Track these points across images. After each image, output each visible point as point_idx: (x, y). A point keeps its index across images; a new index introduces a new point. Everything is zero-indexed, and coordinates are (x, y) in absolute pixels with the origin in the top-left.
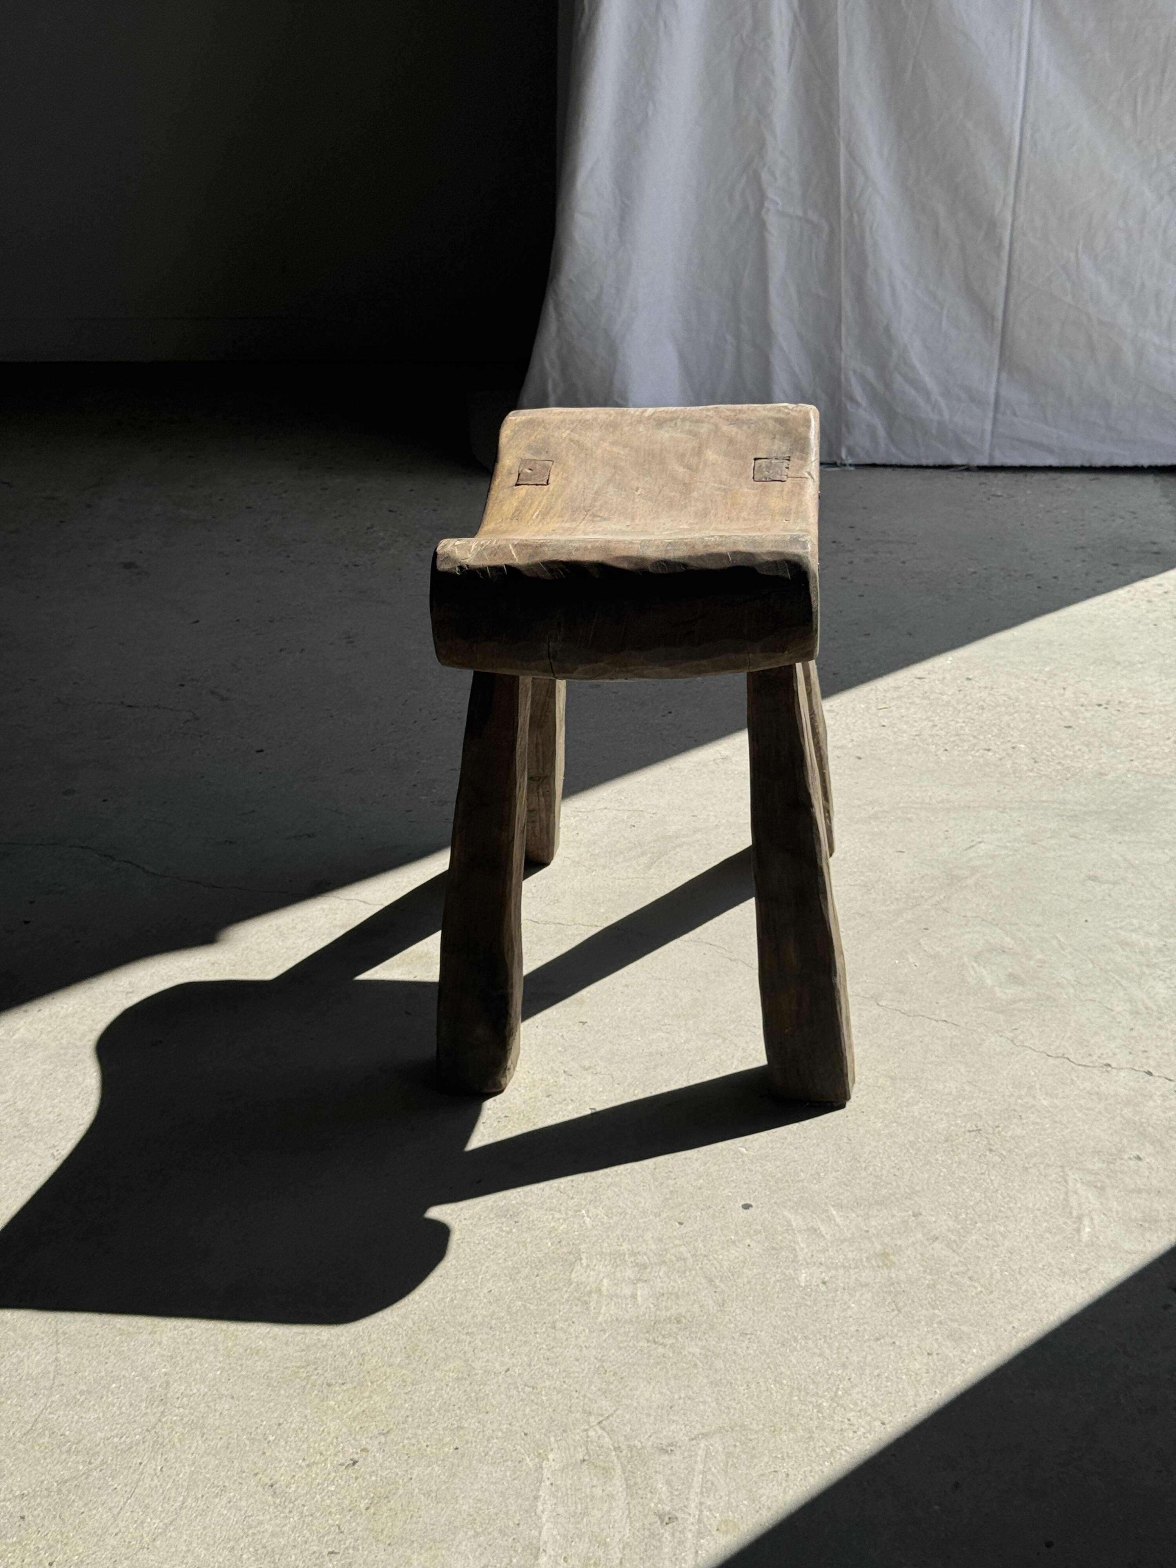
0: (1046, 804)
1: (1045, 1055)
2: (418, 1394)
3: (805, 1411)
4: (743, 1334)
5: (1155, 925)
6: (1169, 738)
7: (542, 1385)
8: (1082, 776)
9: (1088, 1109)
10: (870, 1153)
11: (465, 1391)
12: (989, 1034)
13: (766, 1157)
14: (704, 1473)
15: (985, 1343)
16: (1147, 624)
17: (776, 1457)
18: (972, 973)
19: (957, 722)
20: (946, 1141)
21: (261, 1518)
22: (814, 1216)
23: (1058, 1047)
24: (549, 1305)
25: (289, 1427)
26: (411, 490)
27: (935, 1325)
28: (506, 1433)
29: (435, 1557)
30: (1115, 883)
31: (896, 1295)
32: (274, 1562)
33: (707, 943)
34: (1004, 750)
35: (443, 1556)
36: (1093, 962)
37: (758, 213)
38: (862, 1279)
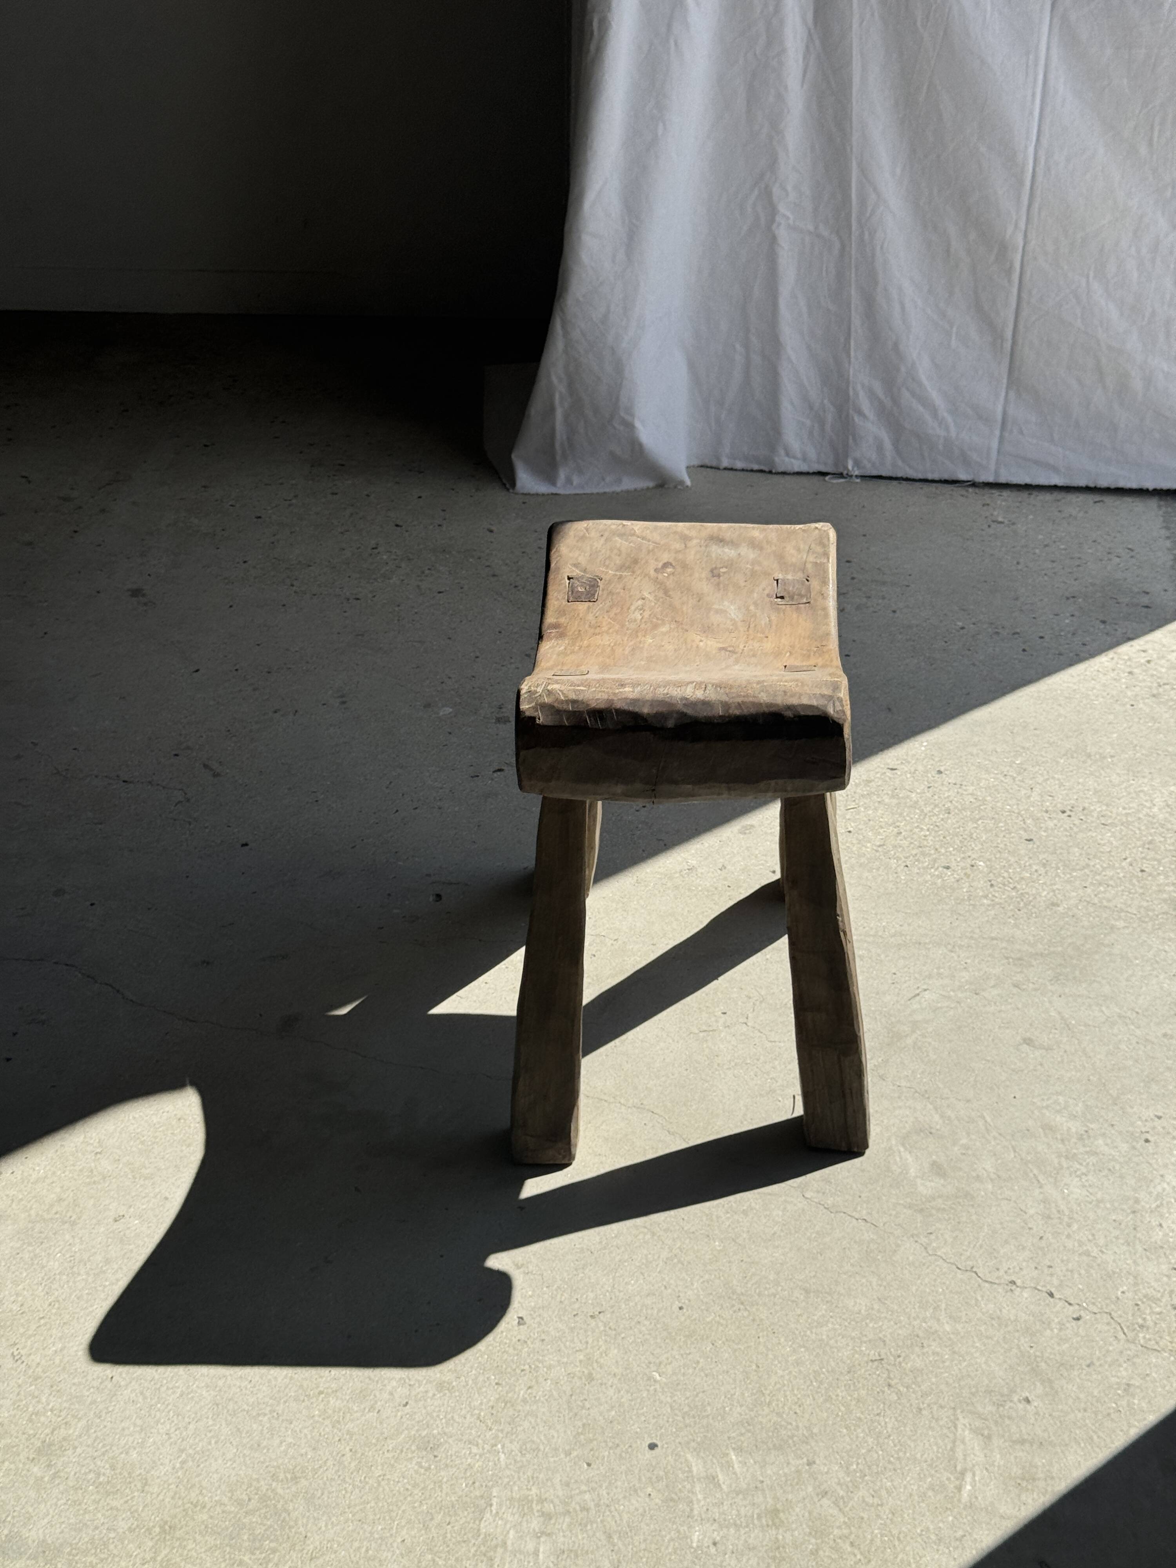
0: (995, 942)
1: (954, 1267)
5: (1080, 1105)
6: (1125, 859)
8: (1034, 907)
9: (987, 1337)
10: (776, 1384)
12: (905, 1238)
13: (678, 1384)
16: (1124, 705)
18: (898, 1159)
19: (922, 829)
20: (849, 1372)
22: (715, 1461)
23: (969, 1258)
26: (420, 497)
30: (1049, 1049)
33: (648, 1110)
34: (962, 869)
36: (1015, 1151)
37: (769, 228)
38: (750, 1541)
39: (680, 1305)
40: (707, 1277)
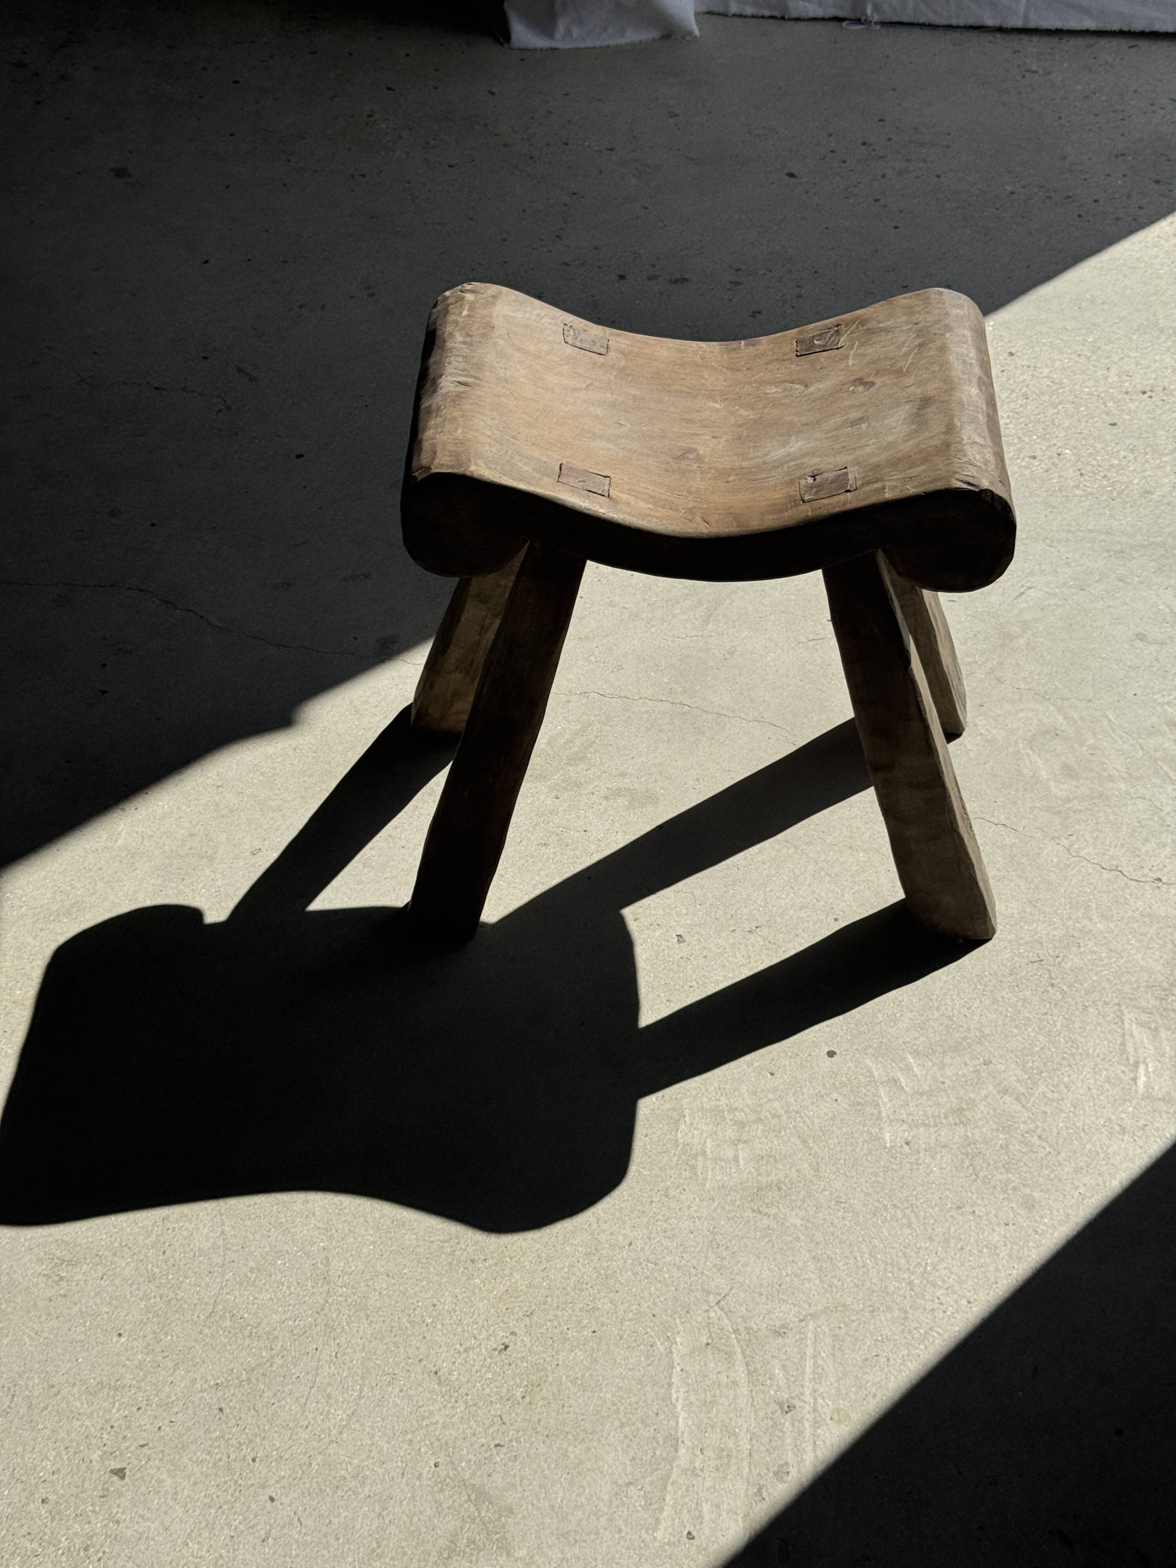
0: (1093, 534)
1: (1099, 867)
2: (553, 1270)
3: (900, 1289)
4: (838, 1203)
7: (664, 1260)
8: (1127, 495)
9: (1140, 934)
10: (941, 988)
11: (595, 1268)
12: (1045, 841)
14: (814, 1357)
15: (1055, 1212)
17: (877, 1340)
18: (1028, 763)
20: (1011, 975)
21: (432, 1408)
22: (894, 1065)
23: (1112, 857)
24: (661, 1169)
25: (443, 1309)
27: (1010, 1191)
28: (636, 1314)
29: (588, 1449)
30: (1162, 644)
31: (973, 1157)
32: (448, 1456)
33: (769, 723)
34: (1049, 458)
35: (595, 1448)
36: (1143, 750)
38: (941, 1139)
39: (835, 917)
40: (856, 888)
